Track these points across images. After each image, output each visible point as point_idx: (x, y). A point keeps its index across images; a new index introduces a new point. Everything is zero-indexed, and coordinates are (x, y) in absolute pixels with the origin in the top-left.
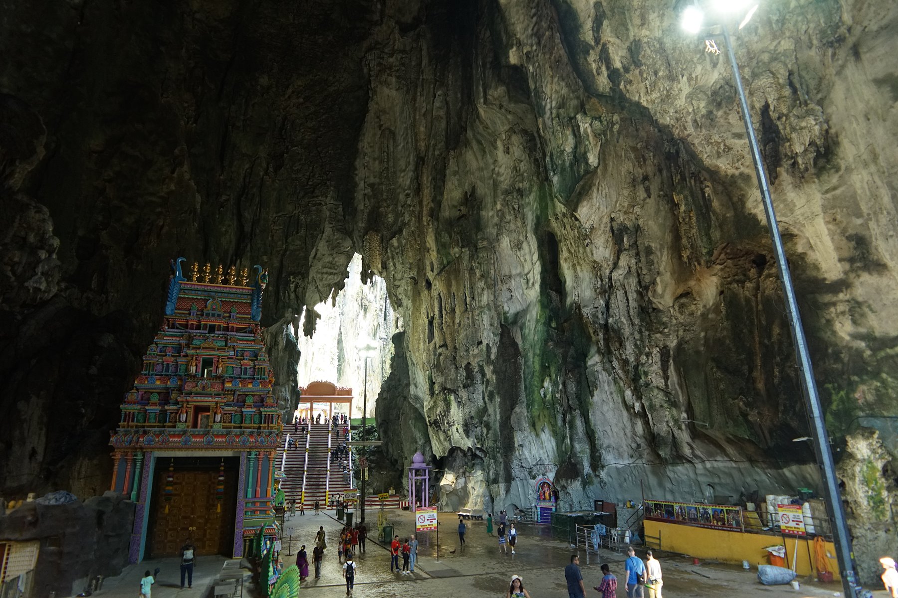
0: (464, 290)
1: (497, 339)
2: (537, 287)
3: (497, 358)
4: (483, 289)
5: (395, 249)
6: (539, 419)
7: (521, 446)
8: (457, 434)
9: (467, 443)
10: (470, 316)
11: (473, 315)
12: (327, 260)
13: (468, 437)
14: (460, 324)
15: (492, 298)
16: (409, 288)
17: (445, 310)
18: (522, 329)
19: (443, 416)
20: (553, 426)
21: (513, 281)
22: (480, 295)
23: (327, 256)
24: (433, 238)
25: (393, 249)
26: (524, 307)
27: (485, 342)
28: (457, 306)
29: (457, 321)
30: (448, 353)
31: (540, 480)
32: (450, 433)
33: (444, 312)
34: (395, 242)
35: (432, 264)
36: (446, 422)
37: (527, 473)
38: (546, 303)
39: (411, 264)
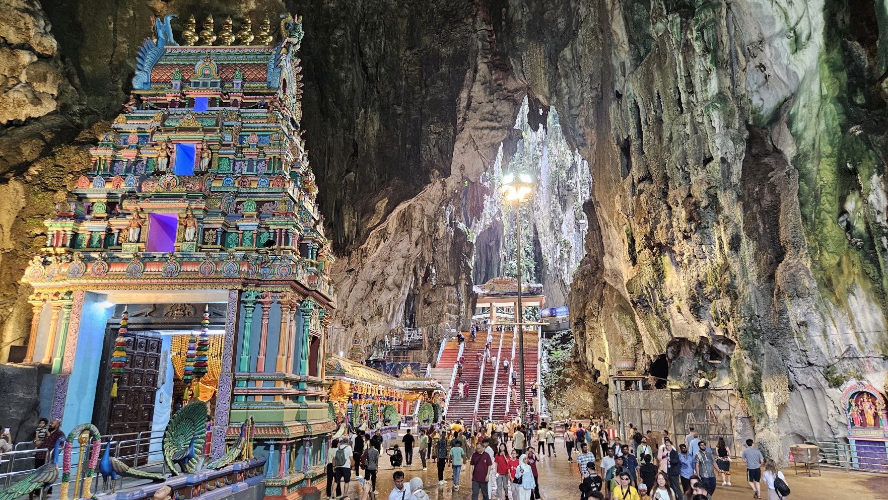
0: (676, 81)
1: (742, 148)
2: (819, 39)
3: (743, 180)
4: (708, 72)
5: (569, 63)
6: (842, 272)
7: (803, 324)
8: (680, 317)
9: (699, 330)
10: (688, 120)
11: (692, 117)
12: (486, 110)
13: (699, 319)
14: (671, 138)
15: (727, 82)
16: (591, 111)
17: (647, 123)
18: (790, 124)
19: (652, 289)
20: (873, 281)
21: (767, 49)
22: (705, 81)
23: (484, 104)
24: (622, 22)
25: (566, 64)
26: (793, 88)
27: (718, 155)
28: (665, 111)
29: (666, 134)
30: (654, 187)
31: (852, 388)
32: (667, 316)
33: (644, 128)
34: (567, 53)
35: (623, 64)
36: (658, 299)
37: (820, 377)
38: (839, 63)
39: (591, 76)
